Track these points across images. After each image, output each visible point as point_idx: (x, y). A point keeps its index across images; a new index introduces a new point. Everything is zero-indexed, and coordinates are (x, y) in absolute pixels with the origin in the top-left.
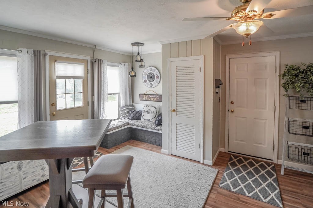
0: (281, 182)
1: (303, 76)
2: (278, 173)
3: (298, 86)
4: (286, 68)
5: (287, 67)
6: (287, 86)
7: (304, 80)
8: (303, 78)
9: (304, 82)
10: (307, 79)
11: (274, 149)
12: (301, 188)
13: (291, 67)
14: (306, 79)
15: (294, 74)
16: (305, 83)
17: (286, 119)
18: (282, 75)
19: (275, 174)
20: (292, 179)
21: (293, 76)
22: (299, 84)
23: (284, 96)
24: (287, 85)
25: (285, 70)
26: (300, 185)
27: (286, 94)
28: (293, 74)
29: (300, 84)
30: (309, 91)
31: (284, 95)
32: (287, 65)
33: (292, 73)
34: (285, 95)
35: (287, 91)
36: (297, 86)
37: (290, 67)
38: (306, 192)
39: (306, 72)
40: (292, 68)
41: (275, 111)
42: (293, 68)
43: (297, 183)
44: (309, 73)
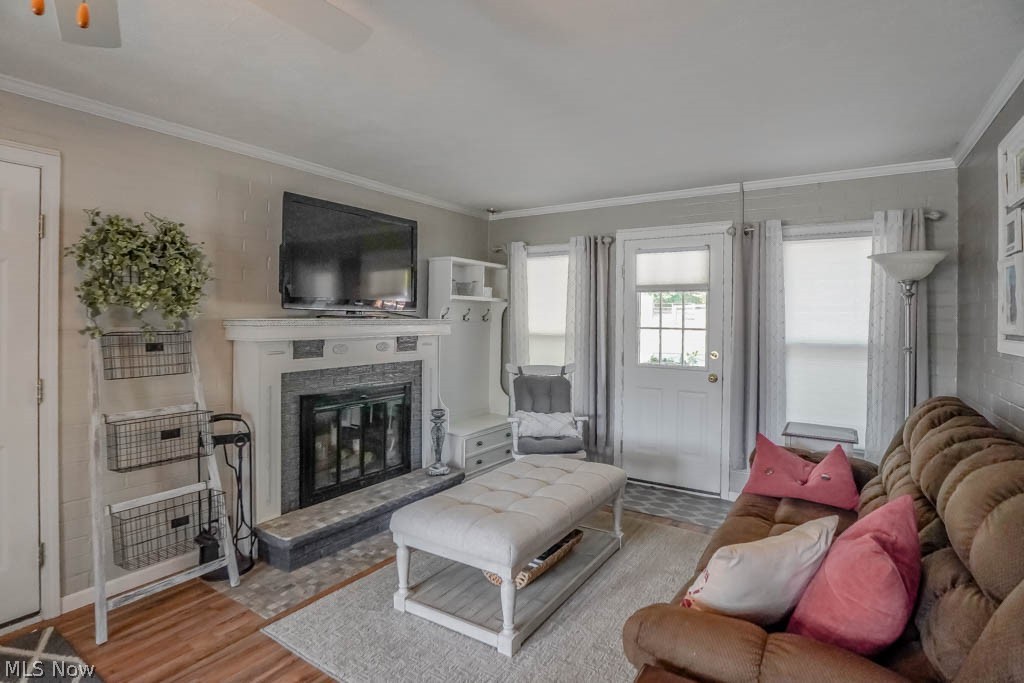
0: (113, 672)
1: (155, 261)
2: (84, 648)
3: (138, 294)
4: (94, 224)
5: (98, 220)
6: (101, 292)
7: (157, 273)
8: (154, 266)
9: (159, 279)
10: (167, 271)
11: (41, 564)
12: (181, 645)
13: (115, 222)
14: (163, 272)
15: (125, 251)
16: (160, 284)
17: (96, 421)
18: (79, 248)
19: (76, 659)
20: (139, 635)
21: (124, 255)
22: (142, 288)
23: (82, 332)
24: (101, 288)
25: (88, 230)
26: (176, 638)
27: (90, 324)
28: (121, 248)
29: (148, 288)
30: (171, 311)
31: (83, 328)
32: (98, 214)
33: (119, 243)
34: (88, 329)
35: (96, 313)
36: (135, 296)
37: (111, 223)
38: (200, 646)
39: (164, 248)
40: (116, 228)
41: (40, 400)
42: (121, 229)
43: (162, 637)
44: (171, 251)
